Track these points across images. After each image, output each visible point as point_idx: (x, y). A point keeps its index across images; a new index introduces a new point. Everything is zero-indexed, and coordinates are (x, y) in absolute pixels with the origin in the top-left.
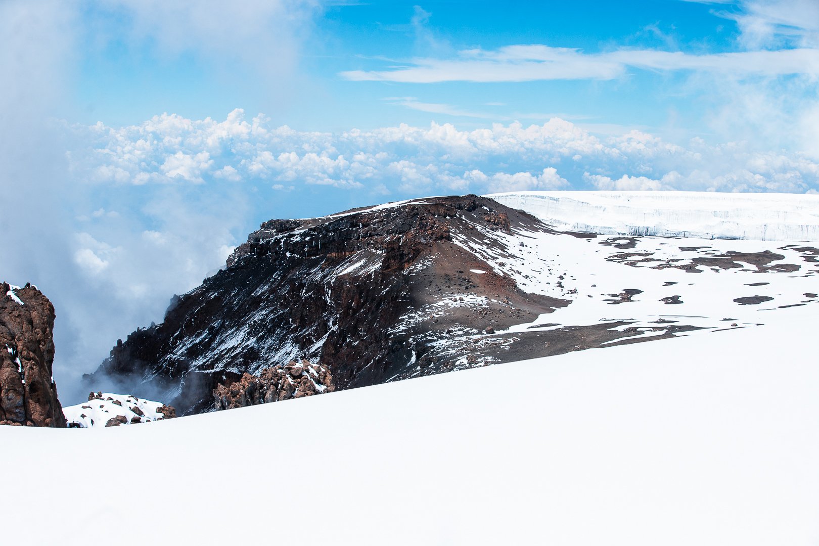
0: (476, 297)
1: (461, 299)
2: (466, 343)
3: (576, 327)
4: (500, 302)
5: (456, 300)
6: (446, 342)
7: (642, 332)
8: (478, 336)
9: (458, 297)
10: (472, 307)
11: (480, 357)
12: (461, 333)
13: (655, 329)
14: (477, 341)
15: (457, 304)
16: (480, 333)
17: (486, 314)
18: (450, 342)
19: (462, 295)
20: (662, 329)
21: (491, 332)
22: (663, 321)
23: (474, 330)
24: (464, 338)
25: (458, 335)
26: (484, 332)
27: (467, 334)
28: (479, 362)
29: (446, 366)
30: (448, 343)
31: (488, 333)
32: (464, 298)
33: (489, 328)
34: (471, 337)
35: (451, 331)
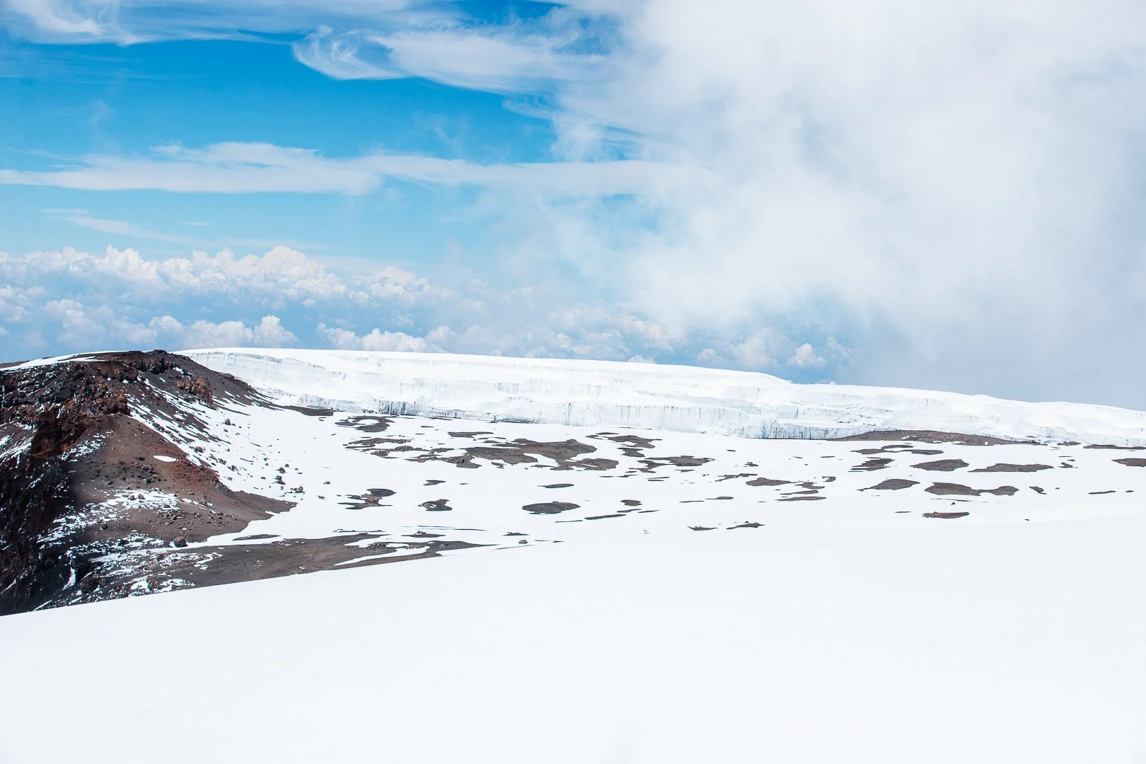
0: (162, 494)
1: (141, 497)
2: (147, 558)
3: (300, 540)
4: (196, 503)
5: (133, 499)
6: (119, 557)
7: (393, 550)
8: (164, 550)
9: (136, 493)
10: (155, 509)
11: (165, 579)
12: (139, 544)
13: (412, 545)
14: (161, 557)
15: (135, 504)
16: (167, 545)
17: (175, 519)
18: (124, 556)
19: (142, 492)
20: (422, 545)
21: (181, 544)
22: (424, 535)
23: (159, 542)
24: (144, 553)
25: (136, 548)
26: (172, 544)
27: (149, 546)
28: (164, 587)
29: (118, 591)
30: (121, 559)
31: (178, 545)
32: (145, 496)
33: (178, 539)
34: (153, 550)
35: (126, 542)
